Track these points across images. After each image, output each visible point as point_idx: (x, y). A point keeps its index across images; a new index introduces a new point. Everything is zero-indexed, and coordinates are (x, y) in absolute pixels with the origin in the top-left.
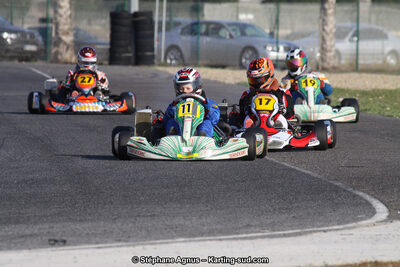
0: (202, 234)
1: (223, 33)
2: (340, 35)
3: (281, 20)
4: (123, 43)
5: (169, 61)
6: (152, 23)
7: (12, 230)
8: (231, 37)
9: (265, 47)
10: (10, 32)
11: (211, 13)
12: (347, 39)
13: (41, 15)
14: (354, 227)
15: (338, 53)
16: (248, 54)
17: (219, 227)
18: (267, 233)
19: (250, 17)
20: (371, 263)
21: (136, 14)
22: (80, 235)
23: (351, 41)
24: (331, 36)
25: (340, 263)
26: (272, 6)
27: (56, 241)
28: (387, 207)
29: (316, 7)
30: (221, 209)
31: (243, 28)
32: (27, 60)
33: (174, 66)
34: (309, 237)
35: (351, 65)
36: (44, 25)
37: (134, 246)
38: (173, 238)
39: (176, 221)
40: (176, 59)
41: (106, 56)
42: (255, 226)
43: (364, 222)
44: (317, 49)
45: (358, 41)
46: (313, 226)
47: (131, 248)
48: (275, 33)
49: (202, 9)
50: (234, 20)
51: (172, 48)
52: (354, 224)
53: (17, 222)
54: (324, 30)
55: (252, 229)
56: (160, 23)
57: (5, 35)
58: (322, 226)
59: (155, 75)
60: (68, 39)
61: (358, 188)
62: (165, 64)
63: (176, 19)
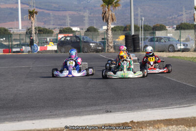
0: (156, 107)
1: (162, 41)
3: (181, 36)
6: (139, 38)
7: (93, 108)
8: (165, 42)
9: (177, 45)
10: (93, 43)
11: (158, 34)
13: (102, 37)
16: (171, 47)
17: (162, 105)
18: (178, 106)
19: (171, 35)
21: (133, 35)
22: (116, 109)
26: (178, 31)
27: (108, 111)
29: (193, 31)
30: (163, 99)
31: (169, 38)
32: (98, 52)
34: (192, 107)
36: (103, 40)
38: (147, 109)
39: (147, 103)
42: (174, 104)
47: (133, 113)
48: (180, 40)
49: (155, 33)
50: (166, 36)
51: (146, 46)
53: (95, 105)
56: (141, 38)
57: (91, 44)
59: (140, 55)
60: (111, 45)
63: (147, 37)
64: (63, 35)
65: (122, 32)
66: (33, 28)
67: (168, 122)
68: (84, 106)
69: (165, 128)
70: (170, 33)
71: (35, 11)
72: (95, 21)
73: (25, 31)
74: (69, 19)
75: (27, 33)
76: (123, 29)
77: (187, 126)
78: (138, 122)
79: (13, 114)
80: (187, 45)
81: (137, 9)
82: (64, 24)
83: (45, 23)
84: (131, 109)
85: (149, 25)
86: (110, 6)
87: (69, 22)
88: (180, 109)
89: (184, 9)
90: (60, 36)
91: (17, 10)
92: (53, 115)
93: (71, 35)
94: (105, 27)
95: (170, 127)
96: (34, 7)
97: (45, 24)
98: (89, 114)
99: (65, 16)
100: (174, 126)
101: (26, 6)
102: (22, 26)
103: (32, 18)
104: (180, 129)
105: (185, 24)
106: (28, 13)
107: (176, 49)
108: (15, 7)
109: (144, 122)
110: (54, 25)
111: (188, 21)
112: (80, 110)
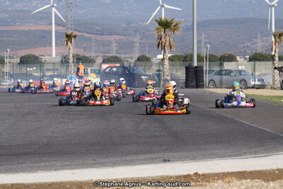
0: (226, 157)
1: (232, 74)
3: (256, 68)
4: (191, 79)
5: (210, 86)
6: (203, 71)
7: (147, 156)
8: (235, 76)
9: (250, 80)
10: (144, 75)
11: (228, 66)
13: (157, 68)
16: (243, 83)
17: (233, 153)
18: (253, 156)
19: (243, 67)
21: (196, 67)
22: (175, 158)
26: (252, 63)
27: (166, 160)
29: (271, 63)
30: (234, 146)
31: (240, 72)
33: (212, 88)
36: (158, 73)
37: (198, 162)
39: (215, 151)
40: (213, 85)
41: (184, 84)
42: (248, 153)
44: (272, 80)
46: (272, 153)
48: (254, 74)
49: (223, 64)
50: (236, 69)
51: (211, 81)
53: (150, 153)
56: (206, 71)
58: (276, 152)
59: (204, 92)
60: (168, 78)
62: (208, 88)
63: (212, 69)
64: (107, 65)
65: (181, 62)
66: (71, 56)
67: (241, 175)
68: (136, 153)
69: (238, 182)
70: (242, 65)
71: (73, 34)
72: (147, 49)
73: (60, 60)
74: (115, 44)
75: (62, 61)
76: (182, 59)
77: (264, 181)
78: (203, 175)
79: (48, 161)
80: (263, 80)
81: (201, 34)
82: (109, 51)
83: (85, 49)
84: (194, 158)
85: (215, 54)
86: (167, 30)
87: (115, 49)
89: (259, 35)
90: (104, 66)
91: (50, 32)
92: (98, 163)
93: (118, 65)
94: (160, 57)
95: (244, 181)
96: (71, 29)
97: (85, 51)
98: (143, 164)
99: (110, 42)
100: (248, 180)
101: (61, 28)
102: (56, 53)
103: (69, 43)
104: (256, 184)
105: (260, 54)
106: (65, 36)
107: (249, 86)
108: (48, 29)
109: (210, 174)
110: (96, 52)
111: (264, 50)
112: (131, 158)
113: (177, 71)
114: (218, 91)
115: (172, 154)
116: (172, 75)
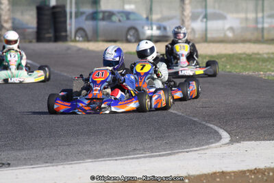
0: (103, 156)
1: (115, 18)
2: (194, 17)
3: (154, 9)
4: (45, 27)
5: (77, 38)
6: (65, 12)
8: (120, 21)
9: (143, 27)
12: (199, 20)
14: (207, 149)
15: (193, 30)
16: (132, 32)
17: (115, 151)
18: (148, 154)
20: (219, 172)
21: (54, 7)
22: (20, 159)
23: (202, 21)
24: (188, 18)
25: (197, 173)
27: (3, 164)
28: (229, 134)
30: (116, 139)
31: (127, 15)
33: (81, 41)
34: (177, 156)
35: (202, 38)
37: (57, 165)
38: (84, 159)
39: (85, 148)
40: (82, 37)
41: (34, 36)
42: (140, 150)
43: (213, 145)
45: (206, 22)
46: (179, 149)
47: (55, 167)
48: (150, 17)
49: (99, 2)
50: (121, 9)
51: (79, 30)
52: (207, 146)
54: (183, 15)
55: (138, 152)
56: (71, 13)
58: (185, 148)
59: (68, 48)
60: (8, 25)
61: (209, 122)
62: (75, 41)
63: (82, 10)
70: (130, 3)
80: (165, 28)
88: (153, 159)
113: (22, 13)
114: (92, 46)
115: (14, 153)
116: (14, 20)
